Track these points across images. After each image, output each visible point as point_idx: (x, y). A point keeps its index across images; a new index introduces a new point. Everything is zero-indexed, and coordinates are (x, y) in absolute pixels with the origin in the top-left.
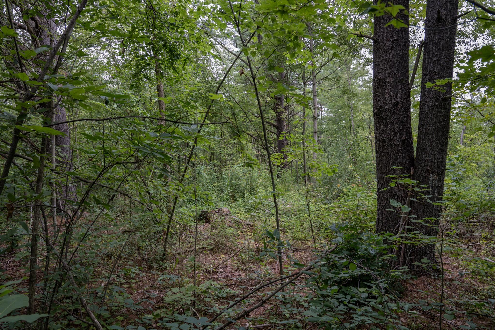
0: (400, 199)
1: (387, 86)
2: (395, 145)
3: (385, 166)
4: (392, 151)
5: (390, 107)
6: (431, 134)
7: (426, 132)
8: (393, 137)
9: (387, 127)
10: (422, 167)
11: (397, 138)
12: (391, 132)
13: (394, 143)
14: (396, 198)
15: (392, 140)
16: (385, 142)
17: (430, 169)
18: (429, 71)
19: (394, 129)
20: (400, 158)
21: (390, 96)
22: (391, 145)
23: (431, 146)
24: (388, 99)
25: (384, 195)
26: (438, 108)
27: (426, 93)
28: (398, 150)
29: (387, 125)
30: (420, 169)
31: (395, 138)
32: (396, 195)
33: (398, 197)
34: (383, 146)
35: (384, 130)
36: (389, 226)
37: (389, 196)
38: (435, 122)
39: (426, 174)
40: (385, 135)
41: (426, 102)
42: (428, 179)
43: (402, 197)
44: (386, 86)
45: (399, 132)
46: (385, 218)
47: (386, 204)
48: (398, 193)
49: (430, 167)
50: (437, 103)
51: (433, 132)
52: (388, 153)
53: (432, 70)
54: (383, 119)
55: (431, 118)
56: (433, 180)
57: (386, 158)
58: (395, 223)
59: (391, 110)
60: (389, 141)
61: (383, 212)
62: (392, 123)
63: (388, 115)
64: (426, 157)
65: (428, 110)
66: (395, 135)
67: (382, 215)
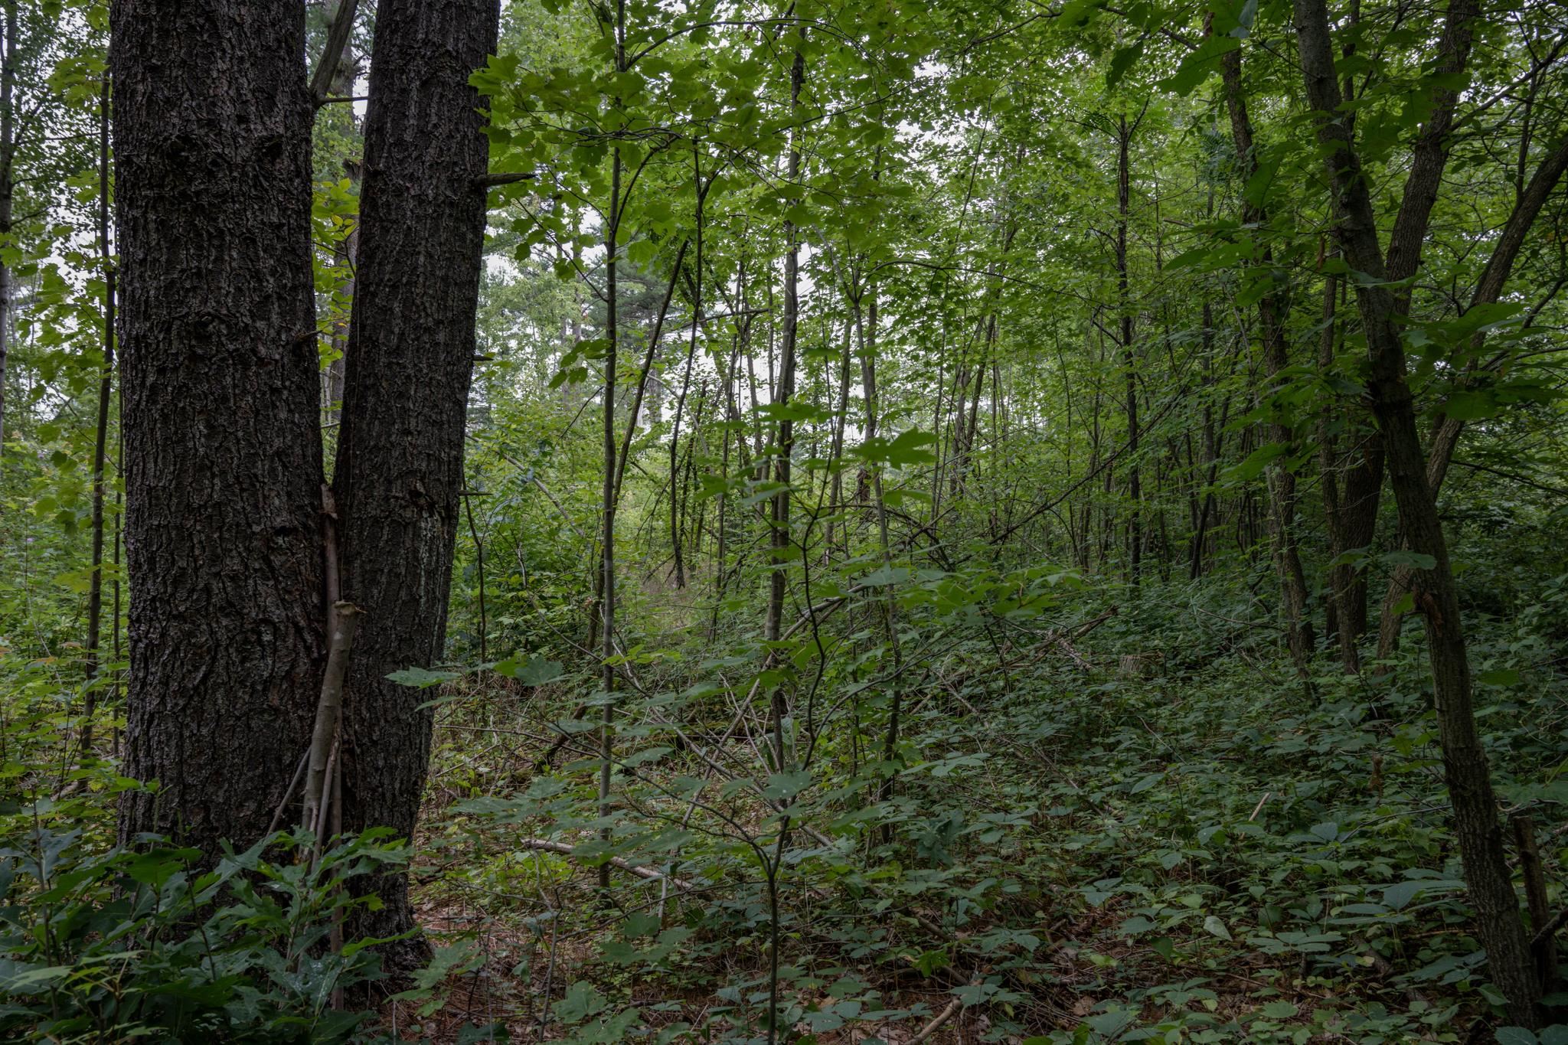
0: (290, 641)
1: (220, 37)
2: (261, 362)
3: (201, 468)
4: (245, 392)
5: (244, 153)
6: (427, 330)
7: (406, 319)
8: (253, 316)
9: (219, 259)
10: (389, 482)
11: (270, 325)
12: (239, 290)
13: (254, 351)
14: (267, 638)
15: (246, 329)
16: (204, 339)
17: (422, 490)
18: (426, 42)
19: (258, 276)
20: (281, 432)
21: (239, 100)
22: (242, 360)
23: (429, 385)
24: (228, 110)
25: (190, 634)
26: (457, 219)
27: (408, 137)
28: (275, 391)
29: (220, 248)
30: (379, 491)
31: (260, 324)
32: (267, 621)
33: (276, 630)
34: (193, 357)
35: (199, 274)
36: (228, 799)
37: (223, 636)
38: (445, 279)
39: (408, 514)
40: (205, 301)
41: (412, 178)
42: (417, 535)
43: (299, 630)
44: (216, 35)
45: (280, 298)
46: (203, 760)
47: (206, 677)
48: (277, 614)
49: (422, 480)
50: (455, 193)
51: (439, 322)
52: (225, 399)
53: (436, 39)
54: (198, 209)
55: (430, 255)
56: (433, 538)
57: (209, 426)
58: (264, 775)
59: (244, 174)
60: (232, 338)
61: (182, 726)
62: (250, 240)
63: (224, 196)
64: (408, 433)
65: (418, 219)
66: (260, 310)
67: (180, 747)
